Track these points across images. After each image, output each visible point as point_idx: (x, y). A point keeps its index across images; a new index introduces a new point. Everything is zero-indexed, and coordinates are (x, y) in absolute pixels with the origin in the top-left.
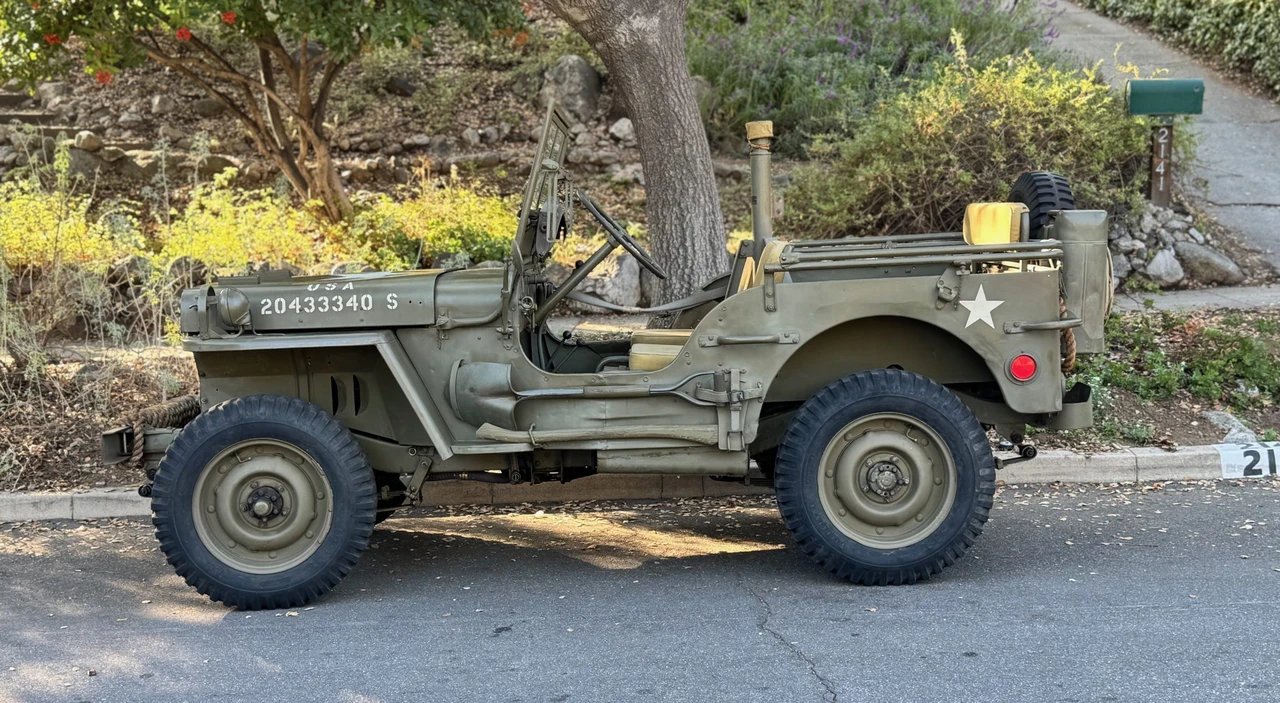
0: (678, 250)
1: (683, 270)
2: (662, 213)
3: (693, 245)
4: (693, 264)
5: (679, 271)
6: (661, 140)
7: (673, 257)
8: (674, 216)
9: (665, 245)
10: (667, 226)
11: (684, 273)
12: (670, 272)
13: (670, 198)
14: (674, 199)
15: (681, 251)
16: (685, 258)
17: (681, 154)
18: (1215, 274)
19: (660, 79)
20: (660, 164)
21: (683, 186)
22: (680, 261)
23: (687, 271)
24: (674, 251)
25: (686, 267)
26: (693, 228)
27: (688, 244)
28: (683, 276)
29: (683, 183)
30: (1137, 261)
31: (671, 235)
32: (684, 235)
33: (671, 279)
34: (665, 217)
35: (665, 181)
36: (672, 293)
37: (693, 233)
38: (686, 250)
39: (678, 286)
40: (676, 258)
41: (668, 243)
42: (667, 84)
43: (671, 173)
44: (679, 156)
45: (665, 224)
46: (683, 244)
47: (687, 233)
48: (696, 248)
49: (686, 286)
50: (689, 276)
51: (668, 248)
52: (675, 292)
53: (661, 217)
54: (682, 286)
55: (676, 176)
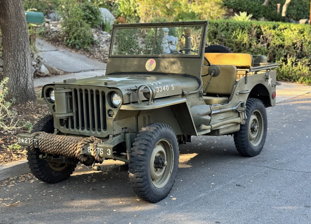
0: (23, 67)
1: (25, 74)
2: (17, 54)
3: (28, 66)
4: (28, 72)
5: (23, 75)
6: (18, 27)
7: (21, 70)
8: (22, 55)
9: (17, 66)
10: (19, 59)
11: (25, 75)
12: (19, 75)
13: (20, 48)
14: (22, 49)
15: (24, 67)
16: (26, 70)
17: (25, 32)
18: (54, 71)
19: (19, 4)
20: (18, 36)
21: (25, 44)
22: (24, 71)
23: (26, 75)
24: (22, 67)
25: (26, 73)
26: (28, 59)
27: (26, 65)
28: (25, 77)
29: (25, 43)
30: (37, 68)
31: (21, 62)
32: (25, 61)
33: (20, 78)
34: (18, 55)
35: (19, 42)
36: (20, 83)
37: (28, 61)
38: (26, 67)
39: (23, 80)
40: (22, 70)
41: (19, 65)
42: (21, 7)
43: (21, 39)
44: (24, 33)
45: (18, 58)
46: (25, 65)
47: (26, 61)
48: (29, 66)
49: (26, 80)
50: (27, 77)
51: (19, 67)
52: (22, 82)
53: (16, 55)
54: (25, 80)
55: (23, 40)
